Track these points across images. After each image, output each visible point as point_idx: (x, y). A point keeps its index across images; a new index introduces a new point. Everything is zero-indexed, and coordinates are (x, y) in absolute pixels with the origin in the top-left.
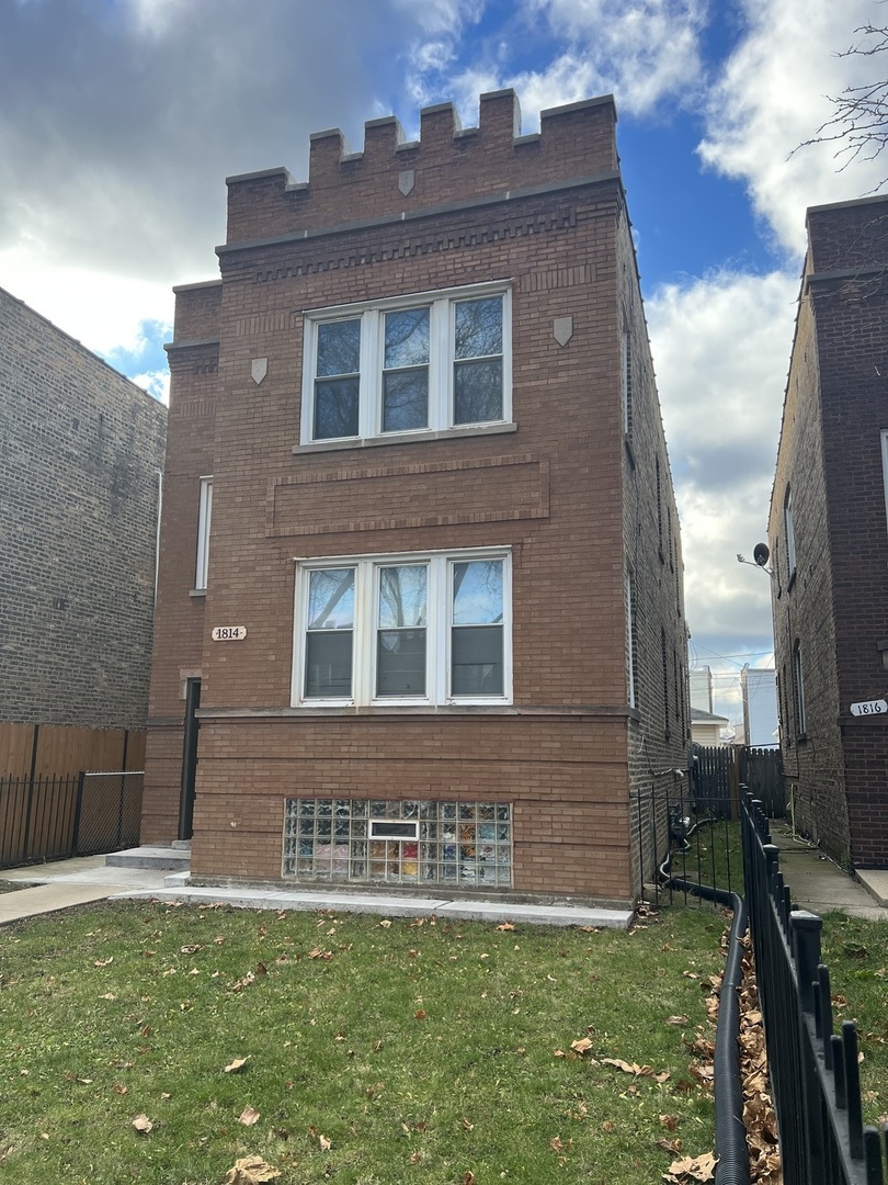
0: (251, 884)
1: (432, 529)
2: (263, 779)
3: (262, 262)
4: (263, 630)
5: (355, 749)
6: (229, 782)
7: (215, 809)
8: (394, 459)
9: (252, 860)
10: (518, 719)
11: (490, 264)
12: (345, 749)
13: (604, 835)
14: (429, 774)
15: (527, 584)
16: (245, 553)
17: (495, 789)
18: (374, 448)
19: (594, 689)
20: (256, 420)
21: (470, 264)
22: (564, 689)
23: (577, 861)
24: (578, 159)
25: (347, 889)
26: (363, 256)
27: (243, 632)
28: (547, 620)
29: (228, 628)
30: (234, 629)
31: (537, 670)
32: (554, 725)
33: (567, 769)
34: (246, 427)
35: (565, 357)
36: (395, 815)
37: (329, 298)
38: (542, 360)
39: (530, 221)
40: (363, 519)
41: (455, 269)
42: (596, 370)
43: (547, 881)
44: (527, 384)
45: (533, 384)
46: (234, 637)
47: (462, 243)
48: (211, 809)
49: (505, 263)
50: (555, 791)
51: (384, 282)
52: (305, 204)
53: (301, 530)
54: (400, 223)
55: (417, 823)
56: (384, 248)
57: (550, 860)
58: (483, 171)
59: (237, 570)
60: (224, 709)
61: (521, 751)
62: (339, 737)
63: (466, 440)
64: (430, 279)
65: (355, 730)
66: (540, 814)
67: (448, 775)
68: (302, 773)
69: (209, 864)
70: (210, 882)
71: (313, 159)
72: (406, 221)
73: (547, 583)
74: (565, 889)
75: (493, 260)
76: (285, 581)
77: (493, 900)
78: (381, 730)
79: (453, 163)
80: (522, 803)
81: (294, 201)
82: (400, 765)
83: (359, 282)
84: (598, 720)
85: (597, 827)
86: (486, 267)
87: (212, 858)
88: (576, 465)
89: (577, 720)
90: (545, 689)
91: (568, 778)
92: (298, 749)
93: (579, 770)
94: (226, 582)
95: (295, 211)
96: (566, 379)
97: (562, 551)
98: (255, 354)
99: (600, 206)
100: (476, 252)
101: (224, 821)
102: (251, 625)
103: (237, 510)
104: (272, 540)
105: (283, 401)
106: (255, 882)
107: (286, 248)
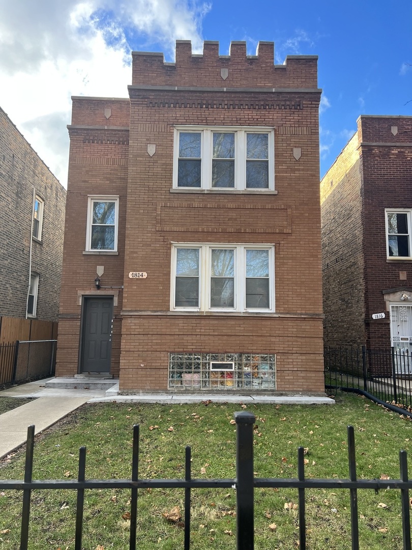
0: (153, 393)
1: (239, 234)
2: (157, 344)
3: (153, 97)
4: (156, 274)
5: (203, 331)
6: (139, 345)
7: (132, 358)
8: (221, 200)
9: (152, 382)
10: (278, 319)
11: (265, 119)
12: (199, 330)
13: (315, 367)
14: (238, 342)
15: (282, 261)
16: (146, 237)
17: (268, 348)
18: (211, 194)
19: (310, 307)
20: (150, 174)
21: (256, 117)
22: (298, 306)
23: (303, 378)
24: (303, 80)
25: (201, 393)
26: (204, 104)
27: (145, 275)
28: (290, 277)
29: (137, 273)
30: (141, 273)
31: (286, 298)
32: (293, 321)
33: (299, 340)
34: (145, 176)
35: (298, 165)
36: (223, 360)
37: (188, 121)
38: (288, 165)
39: (283, 103)
40: (206, 227)
41: (249, 118)
42: (311, 173)
43: (291, 386)
44: (282, 174)
45: (284, 175)
46: (141, 277)
47: (252, 107)
48: (130, 358)
49: (272, 120)
50: (294, 349)
51: (215, 118)
52: (174, 73)
53: (175, 229)
54: (223, 92)
55: (233, 363)
56: (215, 102)
57: (292, 377)
58: (260, 76)
59: (142, 245)
60: (136, 311)
61: (280, 332)
62: (195, 325)
63: (254, 196)
64: (237, 120)
65: (203, 322)
66: (288, 359)
67: (247, 342)
68: (177, 341)
69: (130, 385)
70: (131, 393)
71: (177, 52)
72: (226, 92)
73: (290, 261)
74: (299, 389)
75: (266, 117)
76: (167, 252)
77: (269, 395)
78: (215, 322)
79: (247, 70)
80: (280, 354)
81: (168, 70)
82: (225, 338)
83: (202, 116)
84: (312, 319)
85: (312, 364)
86: (263, 120)
87: (130, 381)
88: (303, 212)
89: (303, 319)
90: (289, 306)
91: (300, 343)
92: (175, 330)
93: (303, 340)
94: (135, 250)
95: (169, 75)
96: (298, 175)
97: (297, 248)
98: (149, 141)
99: (313, 103)
100: (258, 112)
101: (137, 364)
102: (149, 272)
103: (141, 216)
104: (161, 232)
105: (164, 167)
106: (155, 391)
107: (166, 93)
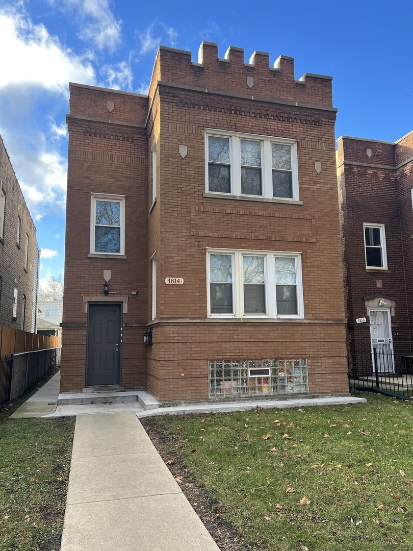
0: (195, 403)
1: (270, 241)
2: (196, 352)
3: (183, 96)
4: (192, 280)
5: (241, 337)
6: (179, 354)
7: (172, 368)
8: (252, 208)
9: (193, 391)
10: (308, 324)
11: (289, 131)
12: (236, 337)
13: (340, 369)
14: (273, 348)
15: (308, 269)
16: (181, 242)
17: (300, 353)
18: (242, 201)
19: (335, 313)
20: (183, 176)
21: (281, 128)
22: (324, 312)
23: (331, 380)
24: (320, 98)
25: (241, 400)
26: (233, 110)
27: (182, 281)
28: (317, 284)
29: (174, 278)
30: (177, 279)
31: (314, 305)
32: (321, 327)
33: (326, 344)
34: (177, 178)
35: (319, 178)
36: (259, 366)
37: (218, 125)
38: (311, 177)
39: (304, 118)
40: (238, 233)
41: (275, 129)
42: (330, 186)
43: (321, 388)
44: (306, 186)
45: (308, 186)
46: (177, 283)
47: (277, 118)
48: (170, 368)
49: (295, 132)
50: (323, 353)
51: (244, 125)
52: (202, 74)
53: (210, 234)
54: (251, 100)
55: (269, 369)
56: (243, 109)
57: (321, 380)
58: (283, 89)
59: (177, 250)
60: (174, 318)
61: (309, 337)
62: (232, 332)
63: (282, 205)
64: (264, 130)
65: (240, 329)
66: (318, 362)
67: (281, 348)
68: (216, 349)
69: (171, 395)
70: (173, 404)
71: (205, 54)
72: (254, 101)
73: (316, 269)
74: (327, 391)
75: (290, 130)
76: (202, 258)
77: (303, 398)
78: (252, 329)
79: (270, 81)
80: (311, 358)
81: (196, 71)
82: (261, 344)
83: (232, 122)
84: (336, 325)
85: (337, 366)
86: (288, 132)
87: (171, 392)
88: (325, 223)
89: (329, 325)
90: (317, 312)
91: (327, 347)
92: (213, 337)
93: (330, 344)
94: (170, 255)
95: (197, 76)
96: (320, 187)
97: (321, 257)
98: (180, 142)
99: (330, 121)
100: (283, 124)
101: (178, 374)
102: (185, 277)
103: (176, 220)
104: (195, 237)
105: (197, 170)
106: (197, 401)
107: (195, 94)
